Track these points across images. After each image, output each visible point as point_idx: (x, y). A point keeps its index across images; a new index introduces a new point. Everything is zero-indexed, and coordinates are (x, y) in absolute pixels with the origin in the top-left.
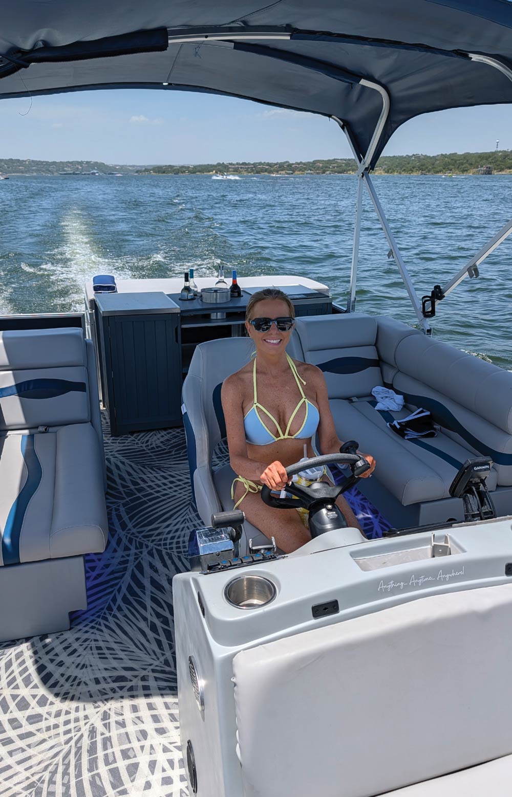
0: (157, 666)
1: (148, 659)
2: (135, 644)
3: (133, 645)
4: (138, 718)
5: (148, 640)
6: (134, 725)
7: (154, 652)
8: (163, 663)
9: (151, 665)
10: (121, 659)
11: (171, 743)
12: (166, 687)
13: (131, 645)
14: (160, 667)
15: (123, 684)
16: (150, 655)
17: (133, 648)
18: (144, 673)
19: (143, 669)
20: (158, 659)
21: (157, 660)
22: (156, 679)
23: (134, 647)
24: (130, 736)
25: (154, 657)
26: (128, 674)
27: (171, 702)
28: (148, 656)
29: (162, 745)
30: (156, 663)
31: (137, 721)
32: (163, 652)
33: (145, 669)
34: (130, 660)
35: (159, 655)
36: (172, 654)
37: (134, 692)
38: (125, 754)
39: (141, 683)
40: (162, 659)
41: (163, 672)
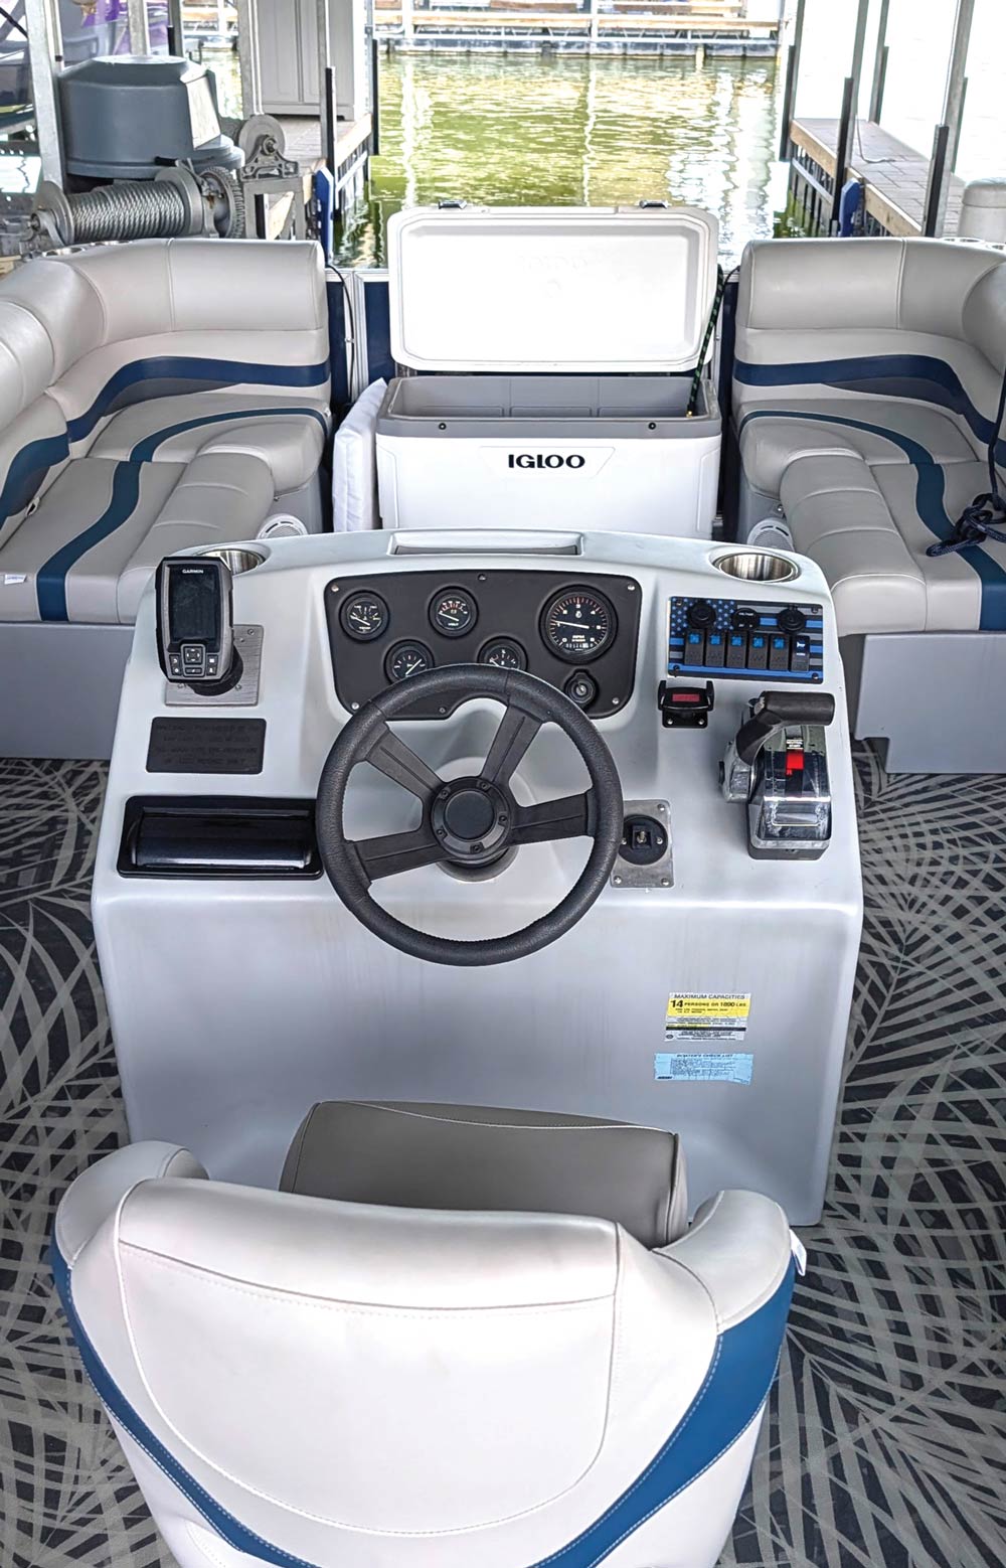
0: (881, 1411)
1: (906, 1440)
2: (952, 1506)
3: (958, 1504)
4: (919, 1281)
5: (912, 1510)
6: (929, 1269)
7: (890, 1463)
8: (860, 1416)
9: (897, 1419)
10: (990, 1462)
11: (842, 1217)
12: (852, 1342)
13: (964, 1504)
14: (869, 1406)
15: (970, 1381)
16: (902, 1454)
17: (958, 1493)
18: (915, 1398)
19: (918, 1411)
20: (875, 1432)
21: (880, 1432)
22: (879, 1371)
23: (954, 1497)
24: (936, 1249)
25: (888, 1442)
26: (963, 1408)
27: (840, 1297)
28: (909, 1451)
29: (862, 1219)
30: (881, 1422)
31: (922, 1276)
32: (862, 1452)
33: (913, 1409)
34: (960, 1452)
35: (871, 1443)
36: (836, 1440)
37: (936, 1350)
38: (940, 1220)
39: (921, 1369)
40: (864, 1431)
41: (860, 1388)
